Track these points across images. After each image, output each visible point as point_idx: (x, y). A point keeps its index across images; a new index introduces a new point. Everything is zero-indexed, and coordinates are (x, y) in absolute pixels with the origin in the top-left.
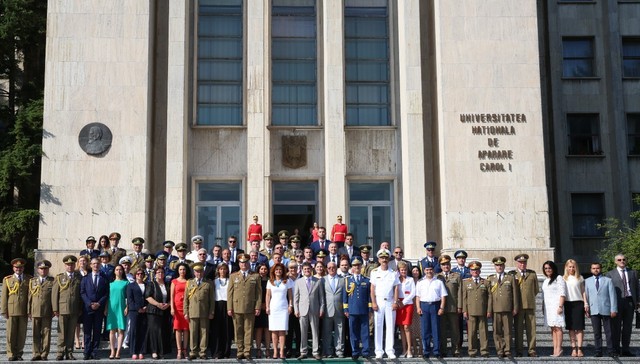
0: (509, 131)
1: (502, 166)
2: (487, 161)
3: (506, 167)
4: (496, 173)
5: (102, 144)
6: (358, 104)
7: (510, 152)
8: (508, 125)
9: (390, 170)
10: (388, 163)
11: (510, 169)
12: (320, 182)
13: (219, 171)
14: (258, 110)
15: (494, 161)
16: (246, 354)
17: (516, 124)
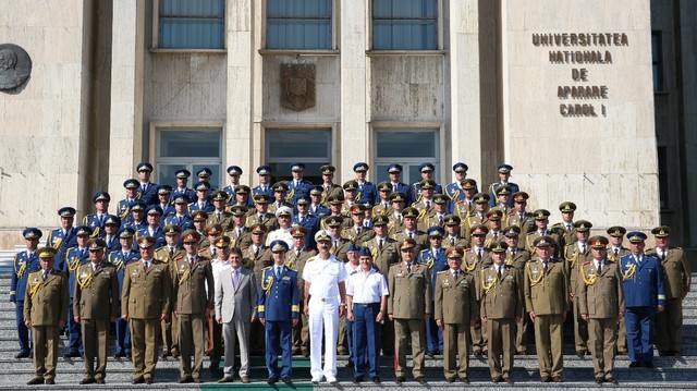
0: (603, 58)
1: (592, 108)
2: (570, 101)
3: (598, 110)
4: (583, 118)
5: (16, 75)
6: (392, 19)
7: (603, 89)
8: (602, 50)
9: (435, 113)
10: (432, 103)
11: (604, 113)
12: (334, 132)
13: (188, 115)
14: (243, 27)
15: (580, 100)
16: (146, 376)
17: (612, 49)
